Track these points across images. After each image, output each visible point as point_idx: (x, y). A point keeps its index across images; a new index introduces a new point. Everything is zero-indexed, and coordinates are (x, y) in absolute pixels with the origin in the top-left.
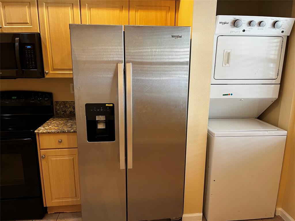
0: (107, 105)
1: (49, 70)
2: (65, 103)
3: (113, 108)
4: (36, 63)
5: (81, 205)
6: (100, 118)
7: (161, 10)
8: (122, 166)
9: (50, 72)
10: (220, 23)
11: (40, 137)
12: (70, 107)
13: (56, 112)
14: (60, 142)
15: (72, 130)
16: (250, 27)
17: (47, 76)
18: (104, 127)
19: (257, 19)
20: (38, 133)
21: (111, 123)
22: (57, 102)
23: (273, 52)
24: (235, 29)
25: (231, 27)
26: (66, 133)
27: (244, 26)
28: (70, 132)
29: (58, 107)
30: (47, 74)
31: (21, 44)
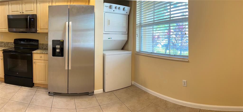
0: (61, 41)
1: (38, 29)
2: (43, 44)
3: (63, 42)
4: (34, 26)
5: (48, 85)
6: (58, 46)
7: (83, 2)
8: (66, 68)
9: (39, 30)
10: (105, 6)
11: (34, 54)
12: (45, 46)
13: (40, 48)
14: (41, 57)
15: (46, 53)
16: (116, 9)
17: (38, 32)
18: (59, 51)
19: (118, 6)
20: (33, 53)
21: (62, 49)
22: (40, 44)
23: (124, 23)
24: (111, 10)
25: (109, 9)
26: (43, 53)
27: (114, 9)
28: (45, 53)
29: (40, 46)
30: (38, 31)
31: (30, 18)
